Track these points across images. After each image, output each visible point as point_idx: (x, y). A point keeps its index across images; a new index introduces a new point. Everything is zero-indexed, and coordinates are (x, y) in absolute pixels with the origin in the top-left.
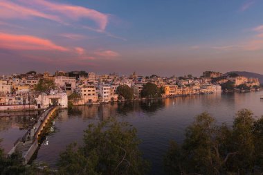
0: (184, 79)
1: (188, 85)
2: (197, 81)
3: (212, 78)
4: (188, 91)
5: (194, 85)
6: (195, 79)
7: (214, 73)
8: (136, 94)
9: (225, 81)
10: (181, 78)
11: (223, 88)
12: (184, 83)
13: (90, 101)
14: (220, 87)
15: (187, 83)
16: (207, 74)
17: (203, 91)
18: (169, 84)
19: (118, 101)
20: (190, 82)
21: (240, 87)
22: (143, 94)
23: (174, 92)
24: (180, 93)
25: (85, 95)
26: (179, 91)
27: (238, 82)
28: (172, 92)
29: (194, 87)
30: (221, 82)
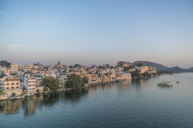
0: (103, 68)
1: (107, 74)
2: (113, 70)
3: (125, 67)
4: (106, 79)
5: (111, 74)
6: (112, 67)
7: (126, 63)
8: (61, 85)
9: (134, 70)
10: (100, 67)
11: (133, 76)
12: (103, 72)
13: (13, 94)
14: (130, 75)
15: (105, 72)
16: (121, 64)
17: (118, 78)
18: (90, 73)
19: (43, 93)
20: (108, 70)
23: (95, 81)
24: (100, 81)
25: (8, 88)
27: (144, 70)
28: (93, 81)
29: (112, 76)
30: (131, 70)
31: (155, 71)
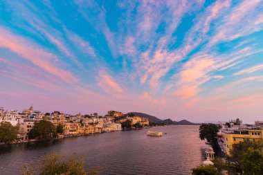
0: (89, 117)
1: (92, 124)
2: (101, 119)
3: (115, 117)
4: (91, 130)
5: (97, 123)
6: (100, 117)
7: (117, 112)
9: (125, 120)
10: (86, 116)
11: (123, 126)
12: (87, 121)
14: (120, 125)
15: (91, 121)
16: (111, 113)
17: (106, 129)
18: (71, 122)
20: (95, 120)
21: (135, 125)
22: (31, 134)
23: (75, 130)
24: (82, 132)
26: (80, 130)
27: (135, 121)
28: (72, 131)
29: (97, 126)
30: (122, 121)
31: (147, 123)
